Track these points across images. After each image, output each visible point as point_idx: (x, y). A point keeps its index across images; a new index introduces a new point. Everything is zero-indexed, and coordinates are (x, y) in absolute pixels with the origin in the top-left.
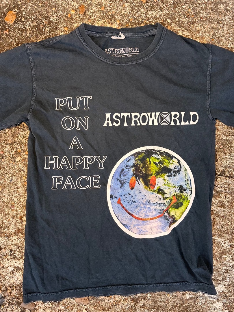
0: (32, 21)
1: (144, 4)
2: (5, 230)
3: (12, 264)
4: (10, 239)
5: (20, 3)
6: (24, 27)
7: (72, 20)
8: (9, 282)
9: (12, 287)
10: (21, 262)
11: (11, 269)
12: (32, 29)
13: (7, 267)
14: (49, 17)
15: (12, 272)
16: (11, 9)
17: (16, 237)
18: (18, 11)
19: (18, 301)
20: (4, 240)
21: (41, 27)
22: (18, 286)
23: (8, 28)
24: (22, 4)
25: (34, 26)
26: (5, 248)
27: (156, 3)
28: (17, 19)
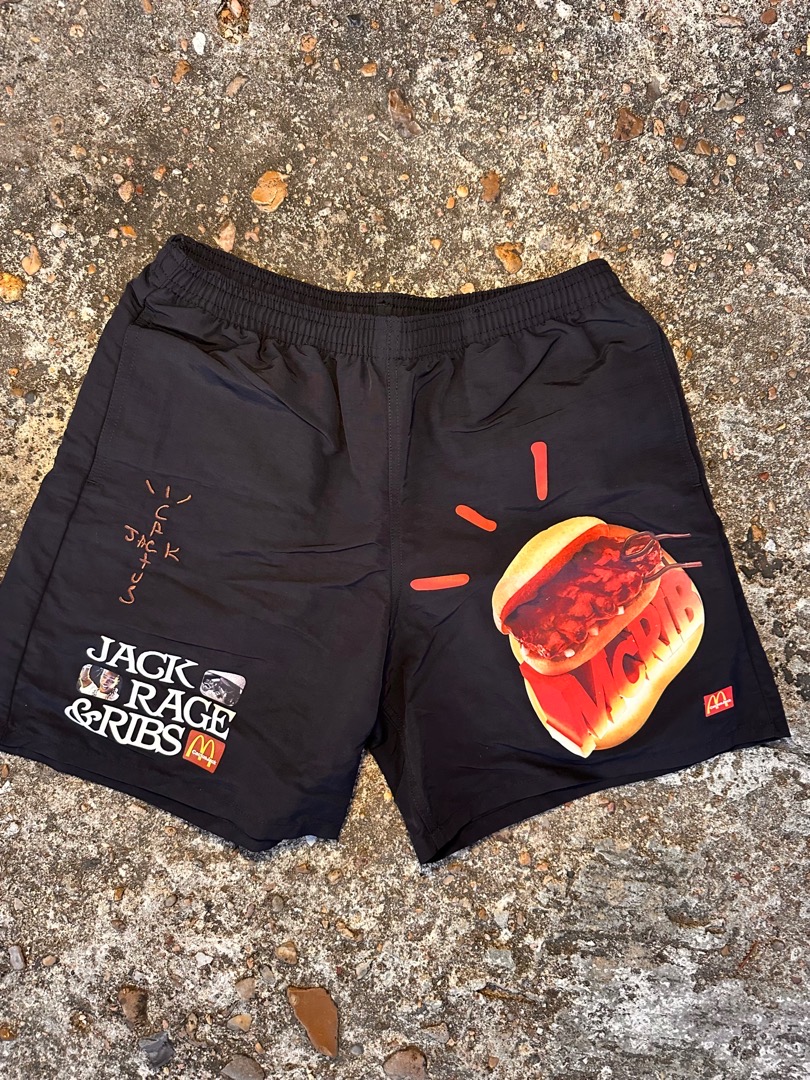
0: (335, 210)
1: (679, 189)
2: (194, 843)
3: (208, 946)
4: (209, 871)
5: (301, 147)
6: (307, 226)
7: (458, 217)
8: (193, 998)
9: (202, 1014)
10: (236, 941)
11: (203, 960)
12: (332, 234)
13: (193, 955)
14: (387, 199)
15: (206, 970)
16: (273, 164)
17: (227, 866)
18: (294, 173)
19: (216, 1058)
20: (191, 872)
21: (363, 230)
22: (220, 1012)
23: (259, 223)
24: (307, 150)
25: (339, 225)
26: (191, 897)
27: (717, 190)
28: (289, 199)
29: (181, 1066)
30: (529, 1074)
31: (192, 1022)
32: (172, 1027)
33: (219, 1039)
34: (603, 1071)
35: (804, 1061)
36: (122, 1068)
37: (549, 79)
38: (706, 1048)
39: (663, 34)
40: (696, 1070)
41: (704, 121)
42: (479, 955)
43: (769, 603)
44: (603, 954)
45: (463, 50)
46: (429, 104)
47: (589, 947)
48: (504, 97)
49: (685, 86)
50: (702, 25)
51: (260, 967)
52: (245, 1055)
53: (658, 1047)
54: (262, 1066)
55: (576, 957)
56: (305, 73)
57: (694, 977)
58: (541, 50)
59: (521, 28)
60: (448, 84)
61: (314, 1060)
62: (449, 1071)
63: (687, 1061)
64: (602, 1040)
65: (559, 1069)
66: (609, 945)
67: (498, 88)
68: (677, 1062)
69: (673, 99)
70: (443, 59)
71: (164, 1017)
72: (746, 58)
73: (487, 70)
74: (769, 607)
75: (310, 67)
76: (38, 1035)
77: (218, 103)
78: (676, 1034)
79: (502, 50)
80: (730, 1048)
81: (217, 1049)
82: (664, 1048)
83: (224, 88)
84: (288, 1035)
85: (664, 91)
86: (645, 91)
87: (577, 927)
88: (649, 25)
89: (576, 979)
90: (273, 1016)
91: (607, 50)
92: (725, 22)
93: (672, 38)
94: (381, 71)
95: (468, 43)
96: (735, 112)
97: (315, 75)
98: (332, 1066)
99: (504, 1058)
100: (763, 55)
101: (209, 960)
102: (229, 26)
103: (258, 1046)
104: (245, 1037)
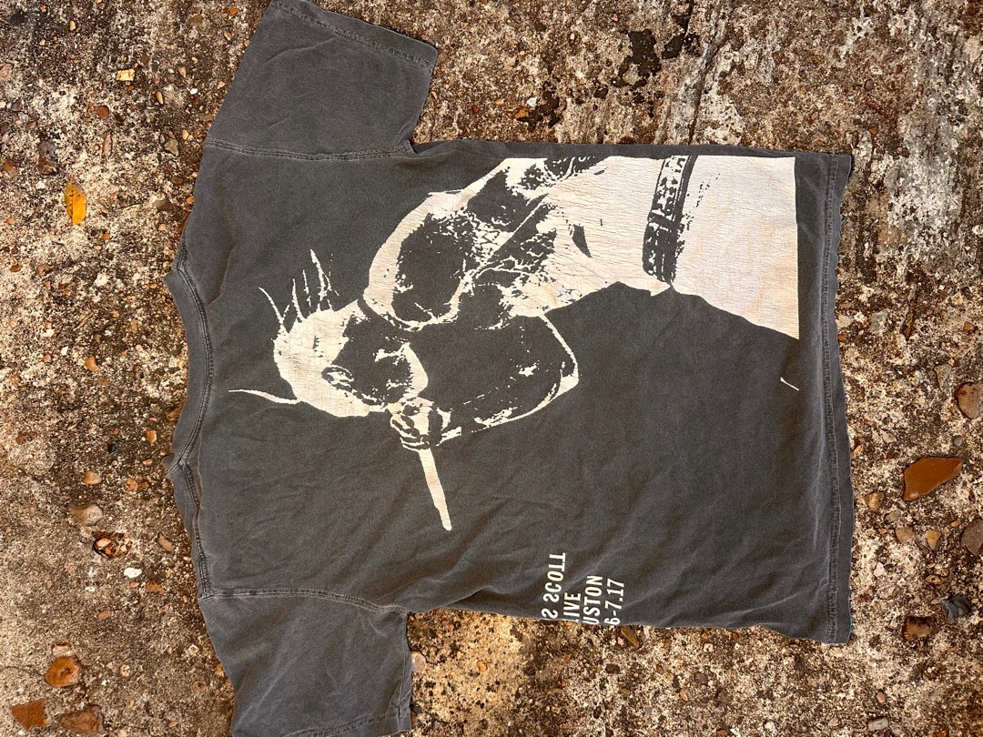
29: (971, 589)
30: (979, 296)
31: (933, 579)
32: (937, 596)
33: (947, 557)
34: (977, 233)
35: (969, 61)
36: (972, 638)
37: (156, 291)
38: (957, 145)
39: (118, 198)
40: (976, 153)
41: (187, 163)
42: (877, 340)
43: (579, 102)
44: (876, 235)
45: (135, 360)
46: (178, 387)
47: (869, 247)
48: (171, 327)
49: (159, 179)
50: (110, 166)
51: (886, 523)
52: (961, 536)
53: (956, 186)
54: (971, 521)
55: (878, 258)
56: (154, 488)
57: (896, 157)
58: (133, 297)
59: (116, 314)
60: (161, 372)
61: (966, 477)
62: (976, 363)
63: (969, 162)
64: (950, 234)
65: (974, 271)
66: (867, 230)
67: (164, 332)
68: (969, 170)
69: (170, 189)
70: (142, 377)
71: (929, 603)
72: (136, 130)
73: (150, 341)
74: (583, 102)
75: (150, 484)
76: (944, 707)
77: (180, 557)
78: (945, 170)
79: (135, 330)
80: (957, 125)
81: (956, 558)
82: (957, 181)
83: (168, 552)
84: (945, 500)
85: (164, 197)
86: (164, 213)
87: (852, 257)
88: (111, 209)
89: (897, 258)
90: (928, 512)
91: (132, 243)
92: (107, 147)
93: (121, 191)
94: (152, 426)
95: (129, 356)
96: (179, 138)
97: (156, 479)
98: (971, 461)
99: (965, 317)
100: (134, 116)
101: (880, 565)
102: (118, 548)
103: (953, 524)
104: (946, 535)
